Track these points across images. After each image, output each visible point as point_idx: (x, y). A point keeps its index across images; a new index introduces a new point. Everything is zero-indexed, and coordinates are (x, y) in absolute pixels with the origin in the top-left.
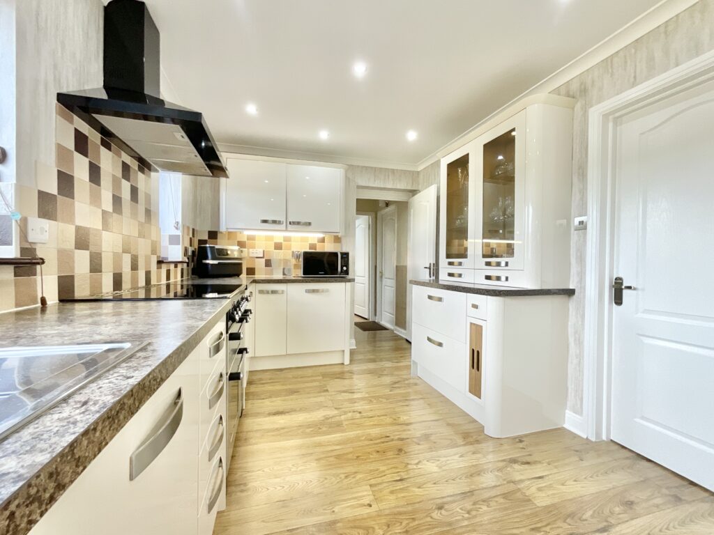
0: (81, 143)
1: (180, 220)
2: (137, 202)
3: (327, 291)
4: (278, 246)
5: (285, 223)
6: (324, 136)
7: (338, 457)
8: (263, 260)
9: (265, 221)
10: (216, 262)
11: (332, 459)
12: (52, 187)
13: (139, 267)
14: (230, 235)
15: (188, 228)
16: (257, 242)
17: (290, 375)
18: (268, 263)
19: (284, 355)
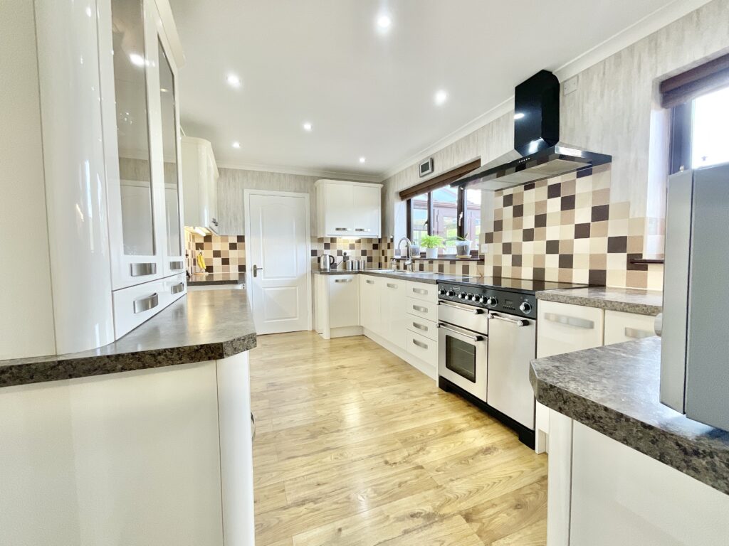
7: (391, 413)
11: (396, 411)
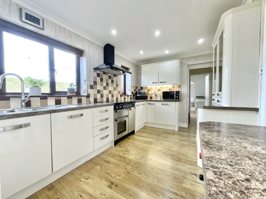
0: (98, 75)
1: (130, 85)
2: (113, 83)
3: (169, 104)
4: (159, 90)
5: (158, 83)
6: (167, 52)
8: (154, 95)
9: (153, 83)
10: (139, 95)
12: (93, 84)
13: (114, 96)
14: (146, 88)
15: (134, 87)
16: (153, 89)
17: (155, 129)
18: (156, 95)
19: (155, 123)
